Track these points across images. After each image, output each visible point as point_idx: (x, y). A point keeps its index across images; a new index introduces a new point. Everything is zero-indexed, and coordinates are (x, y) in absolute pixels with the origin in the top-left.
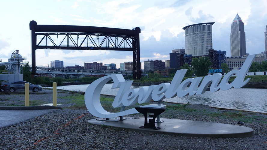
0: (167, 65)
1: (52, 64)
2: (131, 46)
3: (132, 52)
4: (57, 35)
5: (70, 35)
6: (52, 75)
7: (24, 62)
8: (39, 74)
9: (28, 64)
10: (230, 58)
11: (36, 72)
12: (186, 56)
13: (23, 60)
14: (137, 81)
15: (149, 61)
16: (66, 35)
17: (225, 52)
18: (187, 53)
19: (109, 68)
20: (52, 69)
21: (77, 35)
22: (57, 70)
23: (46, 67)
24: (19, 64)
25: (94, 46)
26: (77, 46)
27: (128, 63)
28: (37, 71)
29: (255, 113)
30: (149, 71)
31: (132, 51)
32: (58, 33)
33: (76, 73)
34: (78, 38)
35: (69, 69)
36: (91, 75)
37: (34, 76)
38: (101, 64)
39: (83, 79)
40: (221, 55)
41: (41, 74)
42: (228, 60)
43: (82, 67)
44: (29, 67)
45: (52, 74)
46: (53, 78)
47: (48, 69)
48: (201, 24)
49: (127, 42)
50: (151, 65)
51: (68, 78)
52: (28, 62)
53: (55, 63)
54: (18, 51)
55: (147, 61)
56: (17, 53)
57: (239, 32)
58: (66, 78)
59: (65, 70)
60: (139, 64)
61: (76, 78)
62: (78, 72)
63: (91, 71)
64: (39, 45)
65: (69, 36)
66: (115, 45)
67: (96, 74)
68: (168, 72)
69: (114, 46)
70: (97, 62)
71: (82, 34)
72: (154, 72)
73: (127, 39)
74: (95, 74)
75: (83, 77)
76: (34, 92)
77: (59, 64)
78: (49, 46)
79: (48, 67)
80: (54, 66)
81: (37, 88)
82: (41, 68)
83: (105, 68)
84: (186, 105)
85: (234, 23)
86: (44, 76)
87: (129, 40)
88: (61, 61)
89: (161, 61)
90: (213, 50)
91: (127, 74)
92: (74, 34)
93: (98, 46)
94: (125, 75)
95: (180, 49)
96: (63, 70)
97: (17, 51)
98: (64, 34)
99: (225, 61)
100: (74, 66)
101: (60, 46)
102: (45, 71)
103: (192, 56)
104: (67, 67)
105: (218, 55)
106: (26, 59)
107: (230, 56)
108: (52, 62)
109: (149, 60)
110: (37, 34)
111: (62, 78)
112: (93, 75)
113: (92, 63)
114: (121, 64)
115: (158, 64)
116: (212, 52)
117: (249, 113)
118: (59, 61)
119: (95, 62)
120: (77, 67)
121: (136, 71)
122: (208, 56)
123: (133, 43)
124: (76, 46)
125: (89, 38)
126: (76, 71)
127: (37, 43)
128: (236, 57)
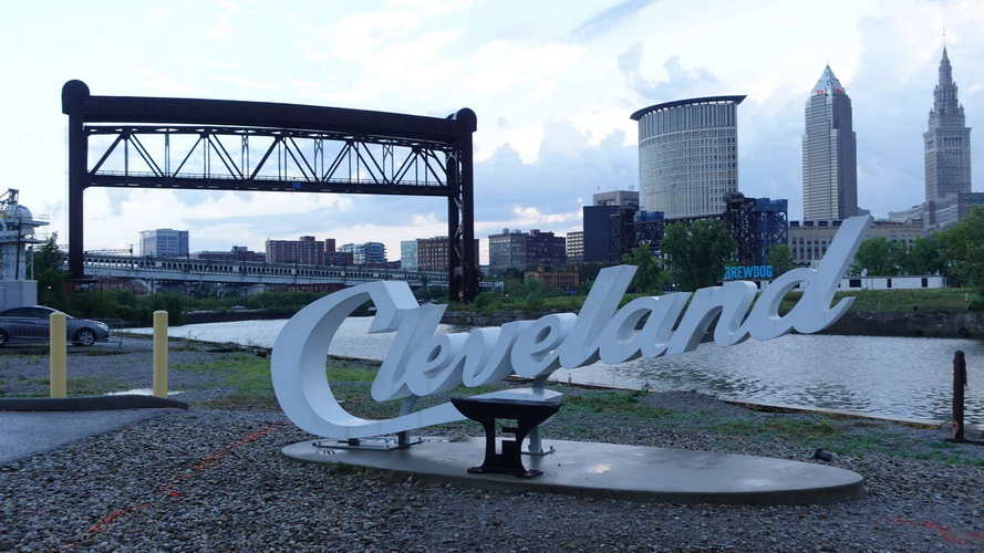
0: (574, 249)
1: (146, 241)
2: (443, 178)
3: (444, 200)
4: (167, 133)
5: (214, 134)
6: (144, 283)
7: (41, 234)
8: (95, 282)
9: (52, 242)
10: (801, 224)
11: (86, 272)
12: (644, 216)
13: (37, 226)
14: (463, 306)
15: (506, 233)
16: (199, 136)
17: (782, 205)
18: (647, 205)
19: (359, 259)
20: (147, 261)
21: (240, 137)
22: (164, 264)
23: (124, 254)
24: (20, 243)
25: (303, 179)
26: (242, 175)
27: (431, 241)
28: (90, 268)
29: (877, 422)
30: (509, 270)
31: (447, 198)
32: (168, 128)
33: (237, 279)
34: (245, 146)
35: (211, 260)
36: (293, 285)
37: (78, 288)
38: (331, 242)
39: (263, 298)
40: (770, 213)
41: (103, 280)
42: (793, 234)
43: (260, 256)
44: (60, 255)
45: (147, 280)
46: (149, 295)
47: (131, 260)
48: (699, 100)
49: (427, 164)
50: (513, 249)
51: (206, 297)
52: (55, 235)
53: (159, 237)
54: (17, 192)
55: (501, 232)
56: (12, 202)
57: (834, 133)
58: (198, 296)
59: (196, 267)
60: (472, 245)
61: (234, 294)
62: (243, 272)
63: (293, 271)
64: (98, 173)
65: (210, 141)
66: (383, 174)
67: (313, 282)
68: (577, 275)
69: (380, 178)
70: (313, 238)
71: (259, 133)
72: (526, 276)
73: (427, 154)
74: (307, 282)
75: (260, 290)
76: (79, 345)
77: (171, 245)
78: (134, 174)
79: (129, 254)
80: (153, 250)
81: (89, 330)
82: (105, 257)
83: (346, 258)
84: (637, 393)
85: (817, 100)
86: (115, 286)
87: (434, 156)
88: (180, 233)
89: (551, 234)
90: (741, 196)
91: (425, 281)
92: (231, 132)
93: (319, 176)
94: (420, 284)
95: (622, 192)
96: (188, 267)
97: (14, 192)
98: (192, 131)
99: (784, 235)
100: (229, 249)
101: (178, 176)
102: (117, 270)
103: (665, 217)
104: (201, 256)
105: (758, 213)
106: (47, 224)
107: (801, 219)
108: (147, 235)
109: (506, 230)
110: (88, 131)
111: (185, 296)
112: (299, 285)
113: (298, 239)
114: (404, 245)
115: (541, 245)
116: (736, 202)
117: (858, 421)
118: (169, 231)
119: (307, 238)
120: (241, 255)
121: (459, 270)
122: (721, 216)
123: (450, 169)
124: (239, 177)
125: (286, 147)
126: (236, 269)
127: (90, 167)
128: (823, 224)
